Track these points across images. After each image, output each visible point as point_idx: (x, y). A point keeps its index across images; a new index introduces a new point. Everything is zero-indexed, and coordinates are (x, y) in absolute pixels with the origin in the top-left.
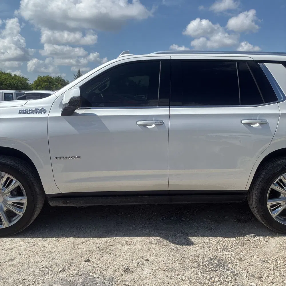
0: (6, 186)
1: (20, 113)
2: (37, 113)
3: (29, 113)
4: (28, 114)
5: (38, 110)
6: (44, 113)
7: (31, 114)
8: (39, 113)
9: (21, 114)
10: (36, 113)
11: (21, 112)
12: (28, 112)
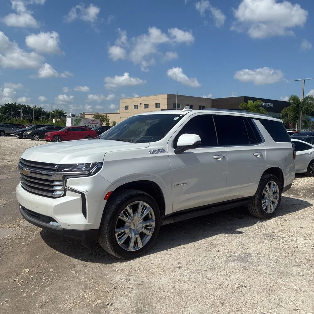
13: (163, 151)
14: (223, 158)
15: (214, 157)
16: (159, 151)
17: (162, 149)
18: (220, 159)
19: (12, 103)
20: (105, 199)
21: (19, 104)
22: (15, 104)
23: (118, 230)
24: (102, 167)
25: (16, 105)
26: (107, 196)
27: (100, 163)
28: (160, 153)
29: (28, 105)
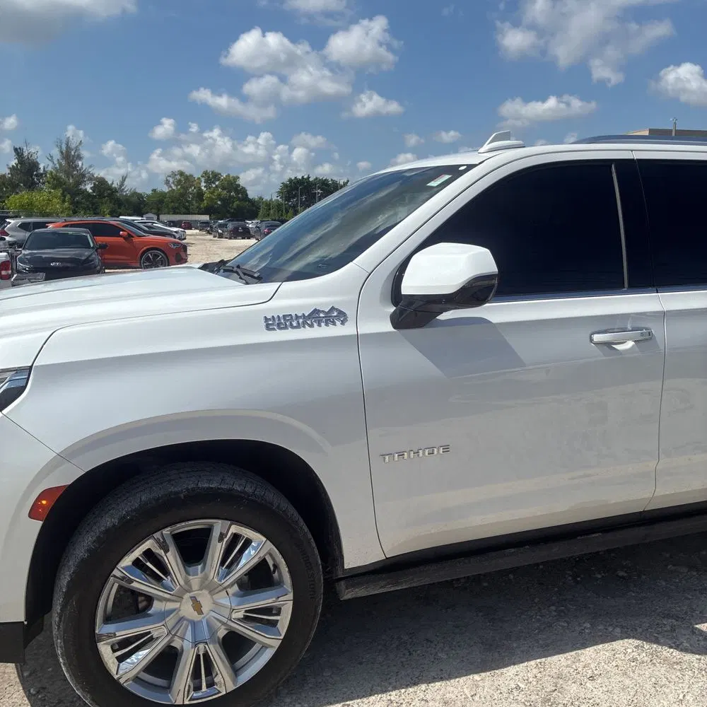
0: (227, 563)
1: (268, 327)
2: (323, 324)
3: (298, 327)
4: (292, 327)
5: (322, 315)
6: (343, 323)
7: (304, 327)
8: (327, 325)
9: (274, 329)
10: (319, 325)
11: (273, 323)
12: (295, 324)
13: (333, 316)
14: (646, 339)
15: (597, 338)
16: (315, 317)
17: (333, 309)
18: (630, 344)
19: (303, 177)
20: (33, 514)
21: (316, 178)
22: (309, 177)
23: (110, 628)
24: (25, 387)
25: (311, 179)
26: (44, 502)
27: (18, 371)
28: (315, 325)
29: (335, 179)
